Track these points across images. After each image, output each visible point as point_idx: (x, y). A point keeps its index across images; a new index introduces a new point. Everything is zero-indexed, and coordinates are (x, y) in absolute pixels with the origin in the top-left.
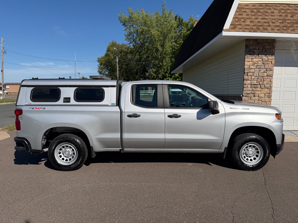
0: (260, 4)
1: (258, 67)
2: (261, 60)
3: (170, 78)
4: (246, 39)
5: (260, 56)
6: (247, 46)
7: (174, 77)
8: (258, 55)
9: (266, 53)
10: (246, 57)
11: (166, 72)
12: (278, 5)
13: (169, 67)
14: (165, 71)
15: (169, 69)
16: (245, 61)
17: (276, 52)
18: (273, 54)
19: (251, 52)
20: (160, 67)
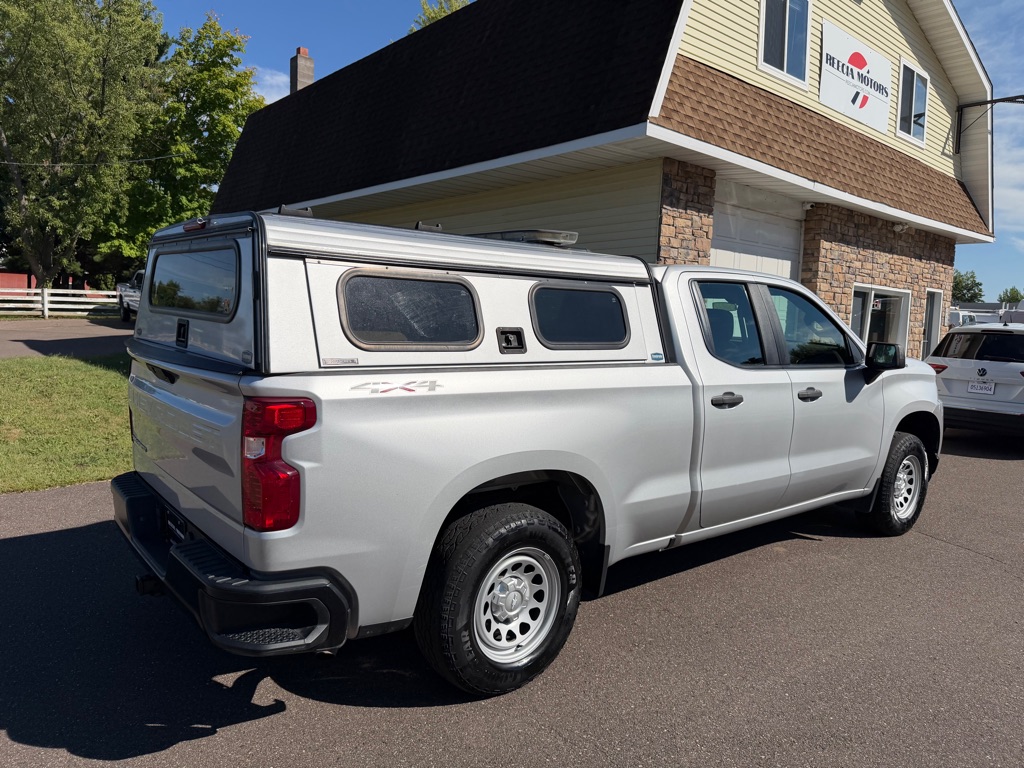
0: (697, 64)
1: (684, 244)
2: (689, 223)
3: (127, 242)
4: (668, 158)
5: (688, 211)
6: (666, 180)
7: (143, 242)
8: (686, 210)
9: (699, 206)
10: (663, 211)
11: (112, 216)
12: (726, 77)
13: (127, 199)
14: (107, 210)
15: (127, 206)
16: (660, 223)
17: (716, 208)
18: (710, 212)
19: (672, 198)
20: (86, 192)
